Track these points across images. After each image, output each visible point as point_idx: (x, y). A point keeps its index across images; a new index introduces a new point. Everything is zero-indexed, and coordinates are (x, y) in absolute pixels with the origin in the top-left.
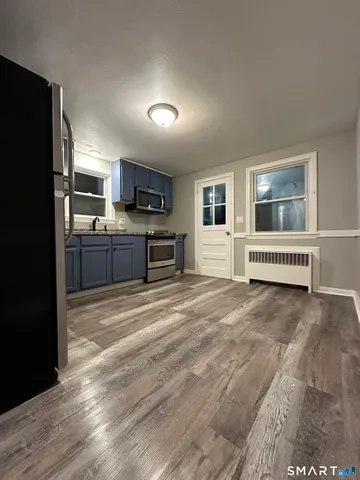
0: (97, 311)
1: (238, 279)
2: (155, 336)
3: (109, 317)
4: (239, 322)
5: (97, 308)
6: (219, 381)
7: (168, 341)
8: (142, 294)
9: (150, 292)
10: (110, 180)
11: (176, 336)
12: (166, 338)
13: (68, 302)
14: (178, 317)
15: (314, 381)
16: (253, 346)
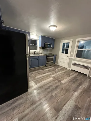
0: (35, 74)
1: (69, 68)
2: (46, 83)
3: (37, 76)
4: (65, 83)
5: (35, 73)
6: (57, 98)
7: (48, 85)
8: (45, 70)
9: (46, 70)
10: (39, 41)
11: (50, 84)
12: (48, 84)
13: (29, 70)
14: (51, 79)
15: (78, 104)
16: (67, 91)
